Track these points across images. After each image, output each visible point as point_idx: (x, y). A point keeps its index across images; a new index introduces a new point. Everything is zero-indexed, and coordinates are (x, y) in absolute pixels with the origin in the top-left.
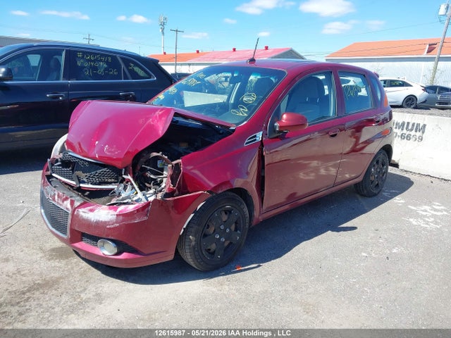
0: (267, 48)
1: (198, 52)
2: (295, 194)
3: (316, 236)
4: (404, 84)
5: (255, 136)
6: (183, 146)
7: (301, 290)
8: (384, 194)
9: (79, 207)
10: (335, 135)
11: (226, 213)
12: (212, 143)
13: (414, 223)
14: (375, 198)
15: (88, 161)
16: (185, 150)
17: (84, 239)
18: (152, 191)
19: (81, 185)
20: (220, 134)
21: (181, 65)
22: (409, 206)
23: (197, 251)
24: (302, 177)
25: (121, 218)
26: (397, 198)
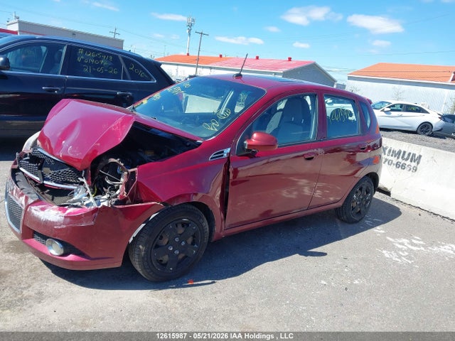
0: (290, 59)
1: (221, 56)
2: (271, 211)
3: (282, 257)
4: (420, 110)
5: (223, 152)
6: (149, 154)
7: (247, 311)
8: (367, 221)
9: (33, 204)
10: (312, 158)
11: (183, 226)
12: (176, 154)
13: (387, 255)
14: (356, 225)
15: (54, 160)
16: (149, 159)
17: (36, 236)
18: (105, 197)
19: (45, 182)
20: (187, 146)
21: (203, 67)
22: (388, 238)
23: (147, 260)
24: (284, 195)
25: (68, 220)
26: (378, 228)
